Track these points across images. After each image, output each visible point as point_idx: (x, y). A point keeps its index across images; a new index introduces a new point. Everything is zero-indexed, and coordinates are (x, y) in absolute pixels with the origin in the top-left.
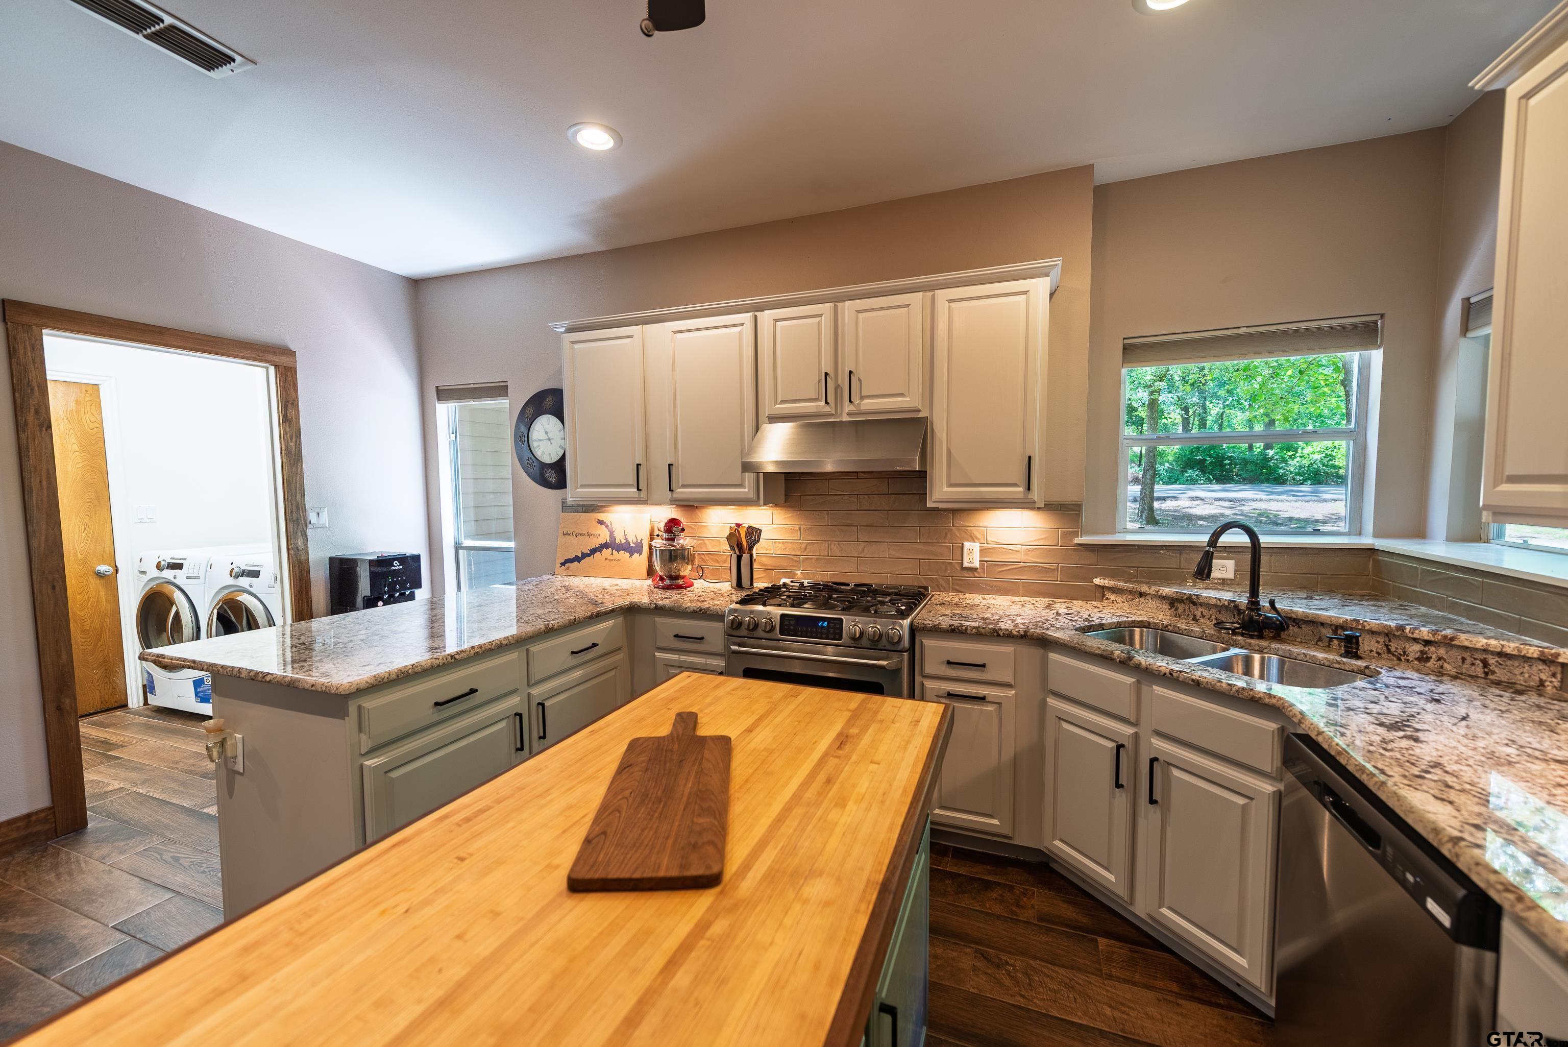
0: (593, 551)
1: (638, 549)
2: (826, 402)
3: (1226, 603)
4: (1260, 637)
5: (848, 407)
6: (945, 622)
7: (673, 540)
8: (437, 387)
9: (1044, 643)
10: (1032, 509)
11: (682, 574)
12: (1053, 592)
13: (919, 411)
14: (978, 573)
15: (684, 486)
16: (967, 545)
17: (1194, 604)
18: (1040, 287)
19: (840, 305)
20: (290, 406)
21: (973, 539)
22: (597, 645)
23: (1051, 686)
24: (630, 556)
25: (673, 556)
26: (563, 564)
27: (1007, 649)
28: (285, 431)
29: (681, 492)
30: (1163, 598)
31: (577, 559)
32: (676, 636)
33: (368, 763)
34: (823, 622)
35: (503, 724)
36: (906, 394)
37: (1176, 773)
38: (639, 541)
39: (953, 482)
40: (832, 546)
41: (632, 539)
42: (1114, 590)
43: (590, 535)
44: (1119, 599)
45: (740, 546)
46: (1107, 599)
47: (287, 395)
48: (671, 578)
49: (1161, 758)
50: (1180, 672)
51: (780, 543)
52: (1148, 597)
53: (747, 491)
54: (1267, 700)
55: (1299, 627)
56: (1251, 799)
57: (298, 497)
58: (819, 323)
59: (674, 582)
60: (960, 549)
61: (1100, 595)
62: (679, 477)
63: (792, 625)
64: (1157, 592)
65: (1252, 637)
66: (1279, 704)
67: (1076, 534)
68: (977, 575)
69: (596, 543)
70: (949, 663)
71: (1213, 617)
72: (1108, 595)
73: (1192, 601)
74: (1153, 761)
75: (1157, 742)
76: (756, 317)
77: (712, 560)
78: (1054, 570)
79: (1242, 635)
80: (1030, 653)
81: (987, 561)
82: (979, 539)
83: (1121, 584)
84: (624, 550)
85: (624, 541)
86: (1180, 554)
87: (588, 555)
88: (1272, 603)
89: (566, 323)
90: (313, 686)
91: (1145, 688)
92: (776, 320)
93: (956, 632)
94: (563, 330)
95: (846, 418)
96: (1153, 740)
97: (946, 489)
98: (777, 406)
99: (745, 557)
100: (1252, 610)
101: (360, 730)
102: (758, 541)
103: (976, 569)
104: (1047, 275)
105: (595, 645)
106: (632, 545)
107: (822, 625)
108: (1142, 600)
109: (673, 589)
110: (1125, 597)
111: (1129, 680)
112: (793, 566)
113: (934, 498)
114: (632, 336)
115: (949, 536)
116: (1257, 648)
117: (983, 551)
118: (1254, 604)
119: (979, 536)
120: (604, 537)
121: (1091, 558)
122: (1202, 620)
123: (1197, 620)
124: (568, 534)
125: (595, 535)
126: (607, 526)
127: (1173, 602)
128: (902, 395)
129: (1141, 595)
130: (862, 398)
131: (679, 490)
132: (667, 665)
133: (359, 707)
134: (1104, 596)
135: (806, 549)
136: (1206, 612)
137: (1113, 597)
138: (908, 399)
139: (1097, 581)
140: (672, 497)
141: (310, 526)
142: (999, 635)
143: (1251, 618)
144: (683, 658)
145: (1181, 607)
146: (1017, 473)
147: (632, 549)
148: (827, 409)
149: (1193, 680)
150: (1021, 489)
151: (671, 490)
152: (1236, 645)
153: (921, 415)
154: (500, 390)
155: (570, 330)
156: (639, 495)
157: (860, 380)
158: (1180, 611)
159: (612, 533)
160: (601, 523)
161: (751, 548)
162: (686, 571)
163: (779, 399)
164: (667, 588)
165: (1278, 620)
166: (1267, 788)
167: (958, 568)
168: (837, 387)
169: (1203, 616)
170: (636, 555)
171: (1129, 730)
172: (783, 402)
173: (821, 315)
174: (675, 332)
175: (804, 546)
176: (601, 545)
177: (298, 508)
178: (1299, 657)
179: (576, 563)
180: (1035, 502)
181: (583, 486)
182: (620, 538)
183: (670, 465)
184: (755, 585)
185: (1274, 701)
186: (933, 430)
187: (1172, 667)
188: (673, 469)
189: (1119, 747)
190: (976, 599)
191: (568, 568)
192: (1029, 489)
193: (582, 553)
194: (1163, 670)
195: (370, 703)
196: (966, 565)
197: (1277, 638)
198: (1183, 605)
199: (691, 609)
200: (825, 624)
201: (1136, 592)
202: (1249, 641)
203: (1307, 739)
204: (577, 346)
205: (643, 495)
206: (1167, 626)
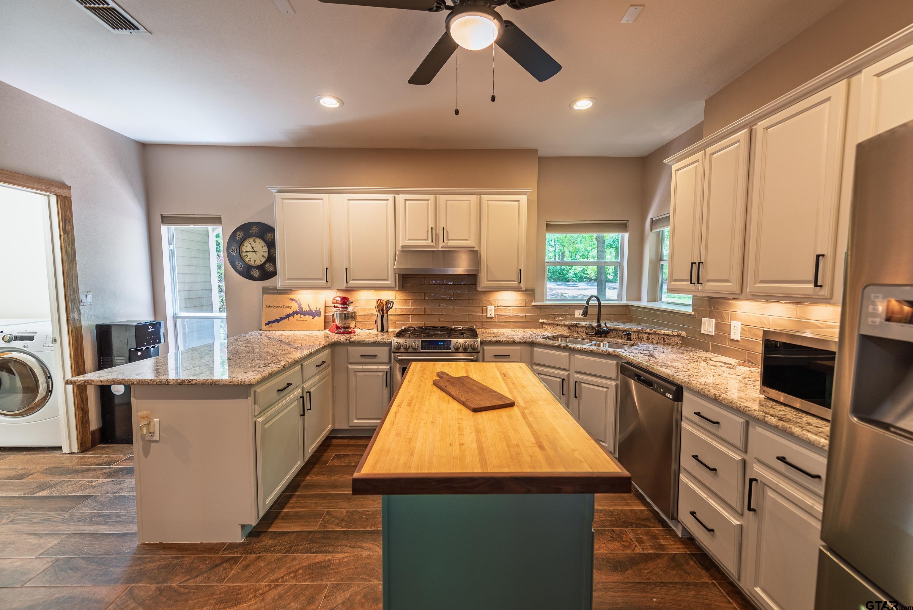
0: (288, 316)
1: (318, 314)
2: (432, 241)
3: (589, 326)
4: (601, 337)
5: (441, 244)
6: (494, 339)
7: (347, 308)
8: (162, 214)
9: (532, 344)
10: (518, 291)
11: (350, 326)
12: (525, 326)
13: (474, 247)
14: (494, 319)
15: (354, 280)
16: (489, 307)
17: (577, 327)
18: (524, 199)
19: (437, 196)
20: (67, 223)
21: (491, 304)
22: (325, 362)
23: (535, 361)
24: (313, 318)
25: (347, 316)
26: (267, 324)
27: (518, 348)
28: (65, 240)
29: (352, 283)
30: (566, 325)
31: (277, 321)
32: (361, 356)
33: (259, 420)
34: (441, 342)
35: (296, 403)
36: (469, 240)
37: (583, 385)
38: (318, 309)
39: (489, 279)
40: (427, 309)
41: (313, 309)
42: (547, 324)
43: (285, 307)
44: (549, 327)
45: (383, 310)
46: (544, 328)
47: (66, 215)
48: (345, 328)
49: (578, 381)
50: (585, 348)
51: (399, 309)
52: (560, 326)
53: (390, 282)
54: (614, 354)
55: (612, 332)
56: (608, 388)
57: (74, 285)
58: (428, 204)
59: (346, 330)
60: (486, 309)
61: (541, 326)
62: (351, 275)
63: (427, 345)
64: (564, 323)
65: (598, 337)
66: (617, 354)
67: (532, 302)
68: (493, 320)
69: (290, 311)
70: (495, 356)
71: (584, 331)
72: (545, 326)
73: (576, 326)
74: (576, 382)
75: (577, 376)
76: (395, 196)
77: (361, 318)
78: (524, 317)
79: (595, 336)
80: (526, 349)
81: (497, 314)
82: (494, 305)
83: (550, 321)
84: (309, 315)
85: (308, 310)
86: (569, 309)
87: (285, 318)
88: (605, 324)
89: (279, 187)
90: (230, 382)
91: (572, 357)
92: (406, 200)
93: (498, 343)
94: (276, 191)
95: (440, 249)
96: (575, 375)
97: (486, 282)
98: (406, 241)
99: (385, 315)
100: (598, 327)
101: (255, 404)
102: (392, 308)
103: (492, 318)
104: (526, 195)
105: (323, 362)
106: (314, 312)
107: (441, 344)
108: (558, 327)
109: (346, 333)
110: (551, 326)
111: (566, 354)
112: (405, 320)
113: (481, 287)
114: (322, 199)
115: (481, 303)
116: (601, 341)
117: (495, 310)
118: (599, 325)
119: (494, 303)
120: (295, 307)
121: (538, 311)
122: (580, 333)
123: (578, 333)
124: (269, 307)
125: (289, 307)
126: (296, 302)
127: (570, 327)
128: (467, 240)
129: (558, 325)
130: (448, 240)
131: (350, 282)
132: (355, 371)
133: (255, 392)
134: (543, 327)
135: (413, 311)
136: (581, 330)
137: (546, 327)
138: (469, 242)
139: (540, 321)
140: (347, 286)
141: (82, 304)
142: (515, 343)
143: (598, 330)
144: (365, 367)
145: (573, 329)
146: (515, 276)
147: (314, 314)
148: (432, 244)
149: (590, 350)
150: (516, 283)
151: (347, 282)
152: (594, 340)
153: (475, 249)
154: (216, 220)
155: (280, 192)
156: (327, 284)
157: (447, 232)
158: (572, 330)
159: (300, 306)
160: (293, 300)
161: (387, 311)
162: (352, 325)
163: (408, 238)
164: (343, 333)
165: (607, 330)
166: (613, 383)
167: (485, 317)
168: (436, 234)
169: (581, 331)
170: (317, 317)
171: (566, 373)
172: (409, 240)
173: (429, 200)
174: (349, 200)
175: (412, 310)
176: (293, 312)
177: (74, 291)
178: (614, 342)
179: (276, 323)
180: (522, 288)
181: (288, 279)
182: (305, 308)
183: (346, 269)
184: (389, 330)
185: (616, 353)
186: (480, 256)
187: (582, 347)
188: (348, 270)
189: (563, 380)
190: (495, 330)
191: (271, 326)
192: (520, 283)
193: (280, 317)
194: (579, 348)
195: (259, 389)
196: (488, 316)
197: (605, 337)
198: (573, 328)
199: (371, 342)
200: (442, 343)
201: (556, 324)
202: (598, 338)
203: (628, 363)
204: (285, 201)
205: (329, 284)
206: (569, 336)
